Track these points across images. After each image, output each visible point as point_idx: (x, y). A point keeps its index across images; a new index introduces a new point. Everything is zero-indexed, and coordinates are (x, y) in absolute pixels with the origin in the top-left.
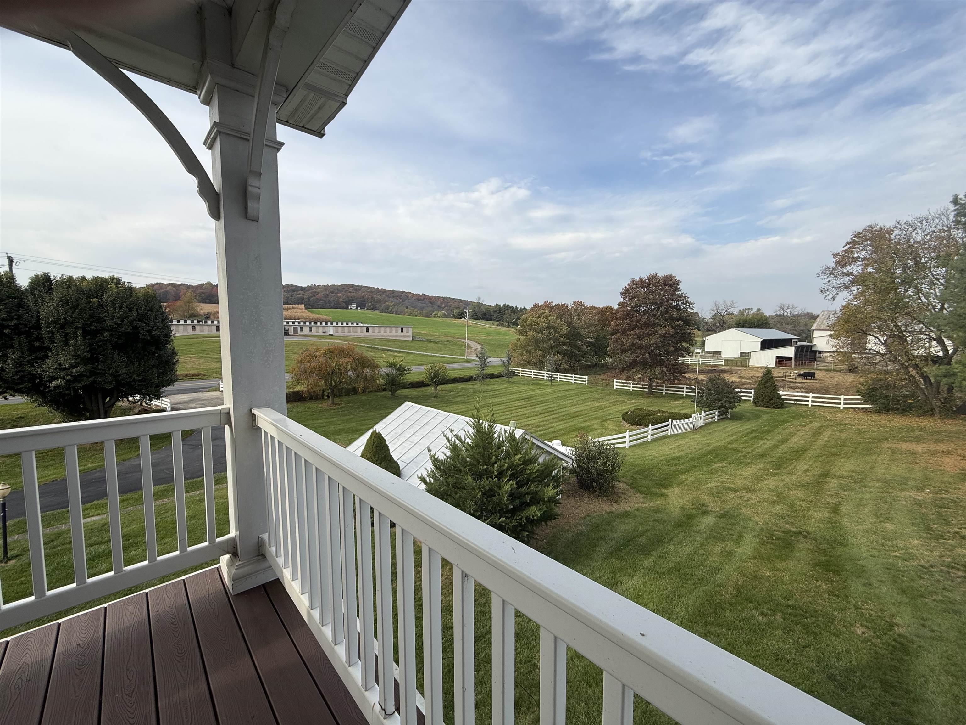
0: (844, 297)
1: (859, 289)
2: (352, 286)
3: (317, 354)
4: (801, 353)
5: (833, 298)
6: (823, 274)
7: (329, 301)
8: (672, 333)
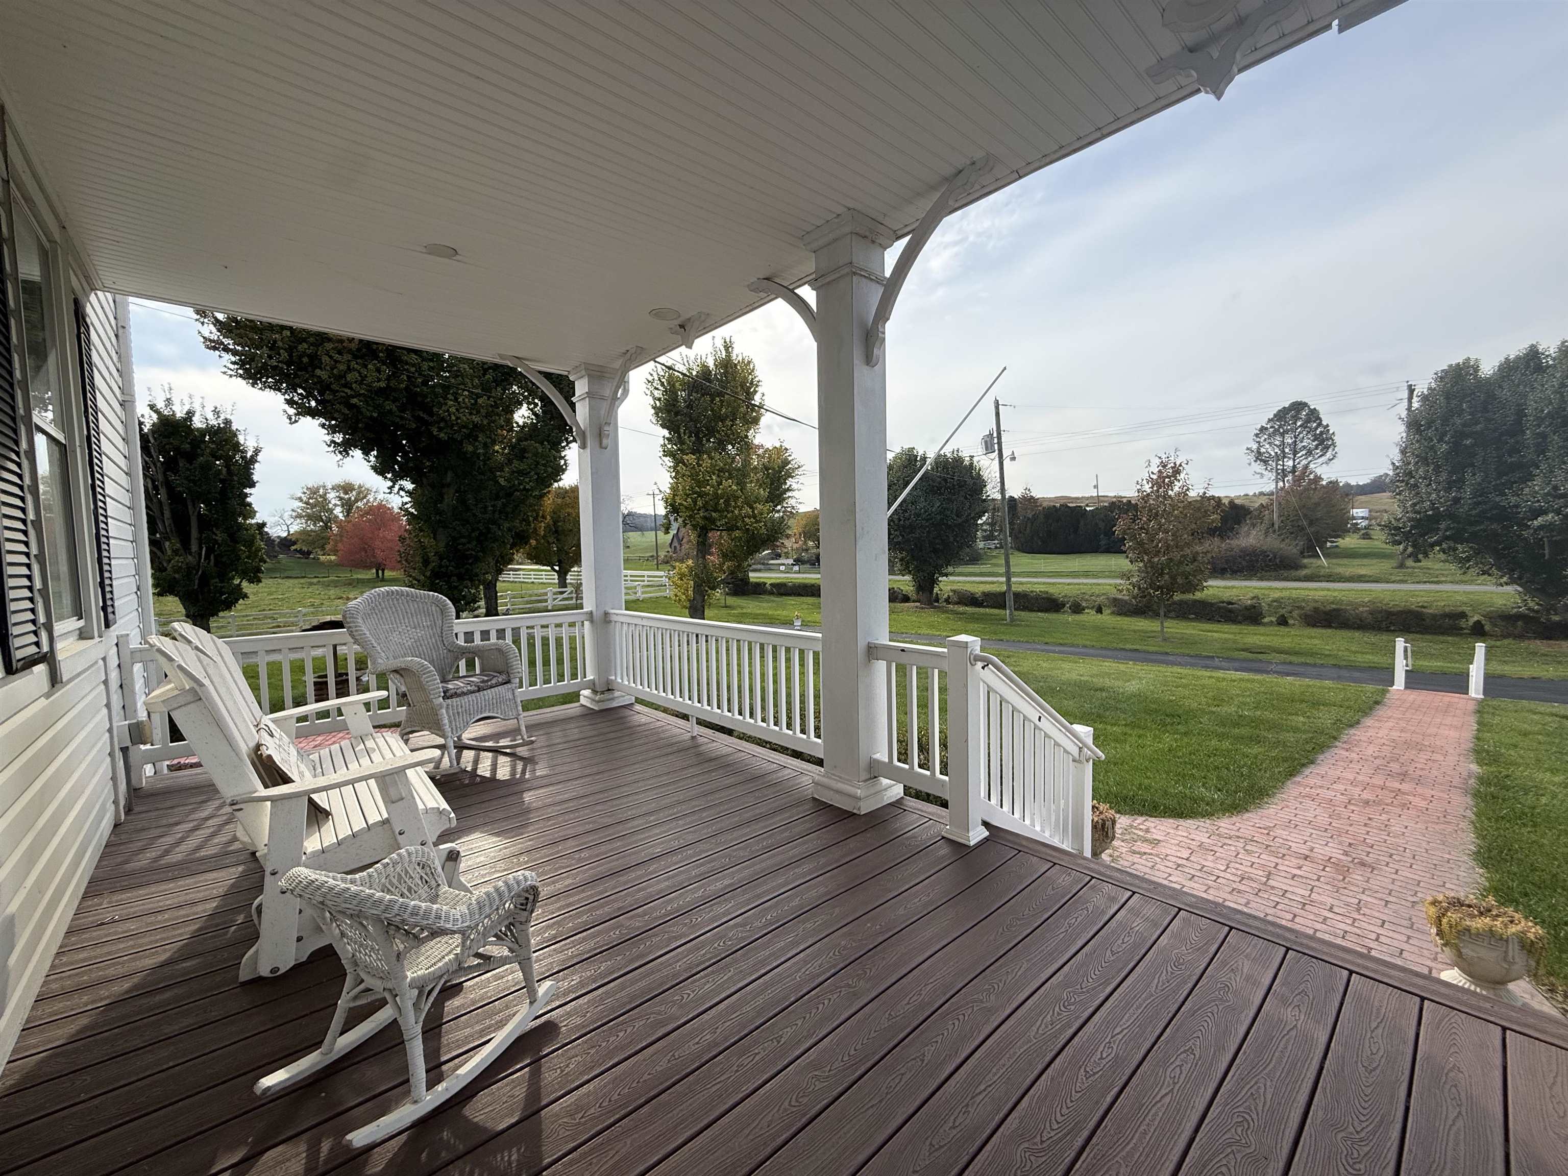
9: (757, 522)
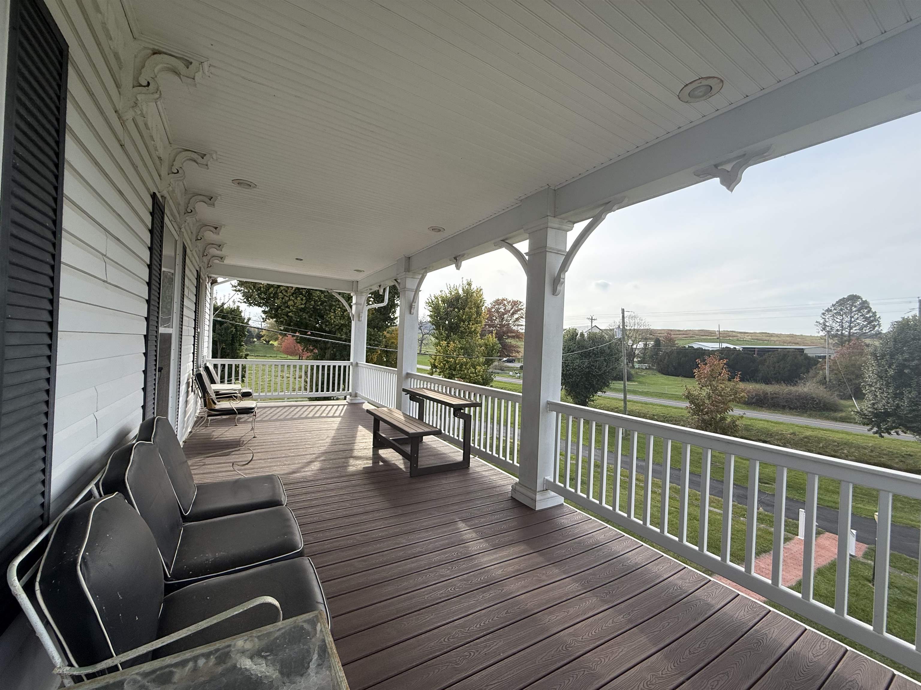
9: (477, 376)
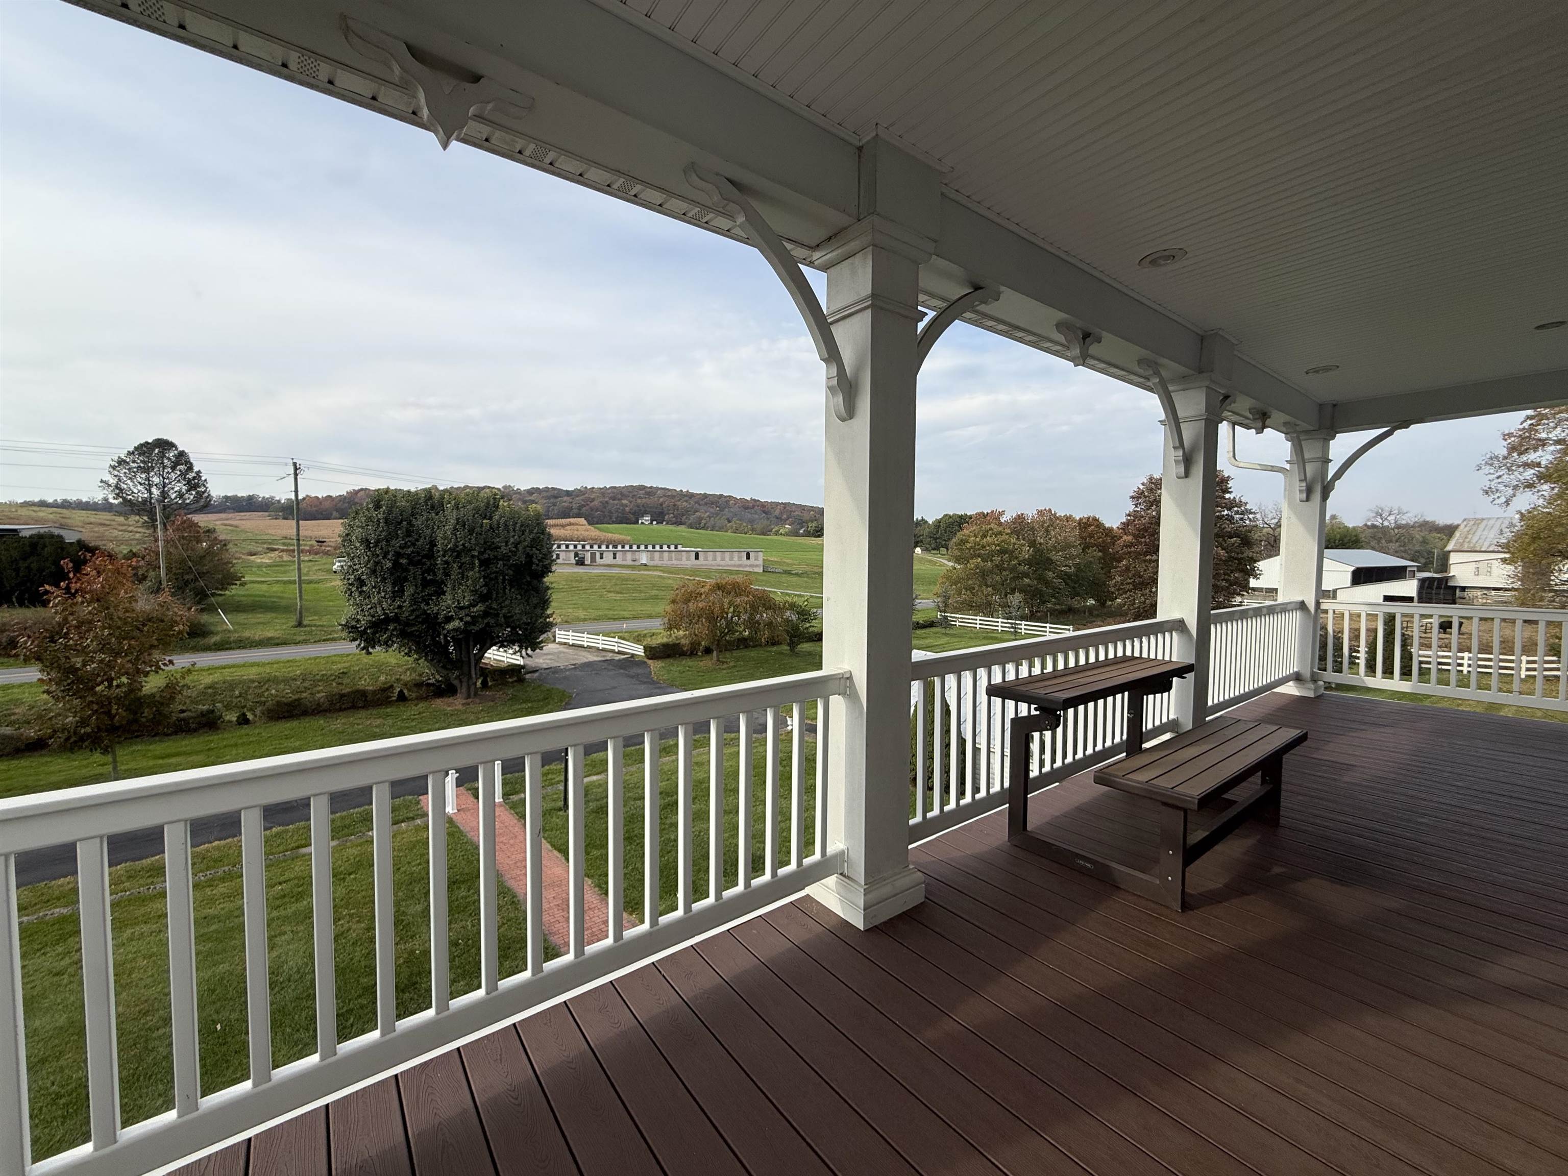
0: (1526, 501)
1: (1553, 489)
2: (642, 488)
3: (703, 590)
4: (1429, 590)
5: (1507, 503)
6: (1488, 467)
7: (610, 512)
8: (1223, 558)
